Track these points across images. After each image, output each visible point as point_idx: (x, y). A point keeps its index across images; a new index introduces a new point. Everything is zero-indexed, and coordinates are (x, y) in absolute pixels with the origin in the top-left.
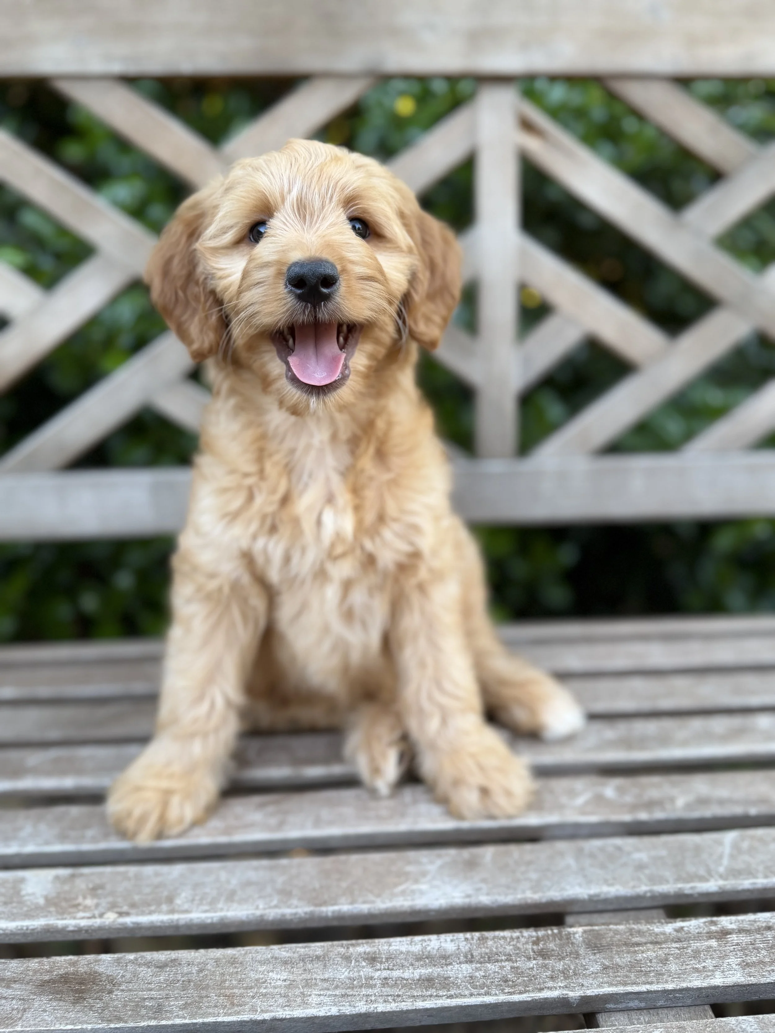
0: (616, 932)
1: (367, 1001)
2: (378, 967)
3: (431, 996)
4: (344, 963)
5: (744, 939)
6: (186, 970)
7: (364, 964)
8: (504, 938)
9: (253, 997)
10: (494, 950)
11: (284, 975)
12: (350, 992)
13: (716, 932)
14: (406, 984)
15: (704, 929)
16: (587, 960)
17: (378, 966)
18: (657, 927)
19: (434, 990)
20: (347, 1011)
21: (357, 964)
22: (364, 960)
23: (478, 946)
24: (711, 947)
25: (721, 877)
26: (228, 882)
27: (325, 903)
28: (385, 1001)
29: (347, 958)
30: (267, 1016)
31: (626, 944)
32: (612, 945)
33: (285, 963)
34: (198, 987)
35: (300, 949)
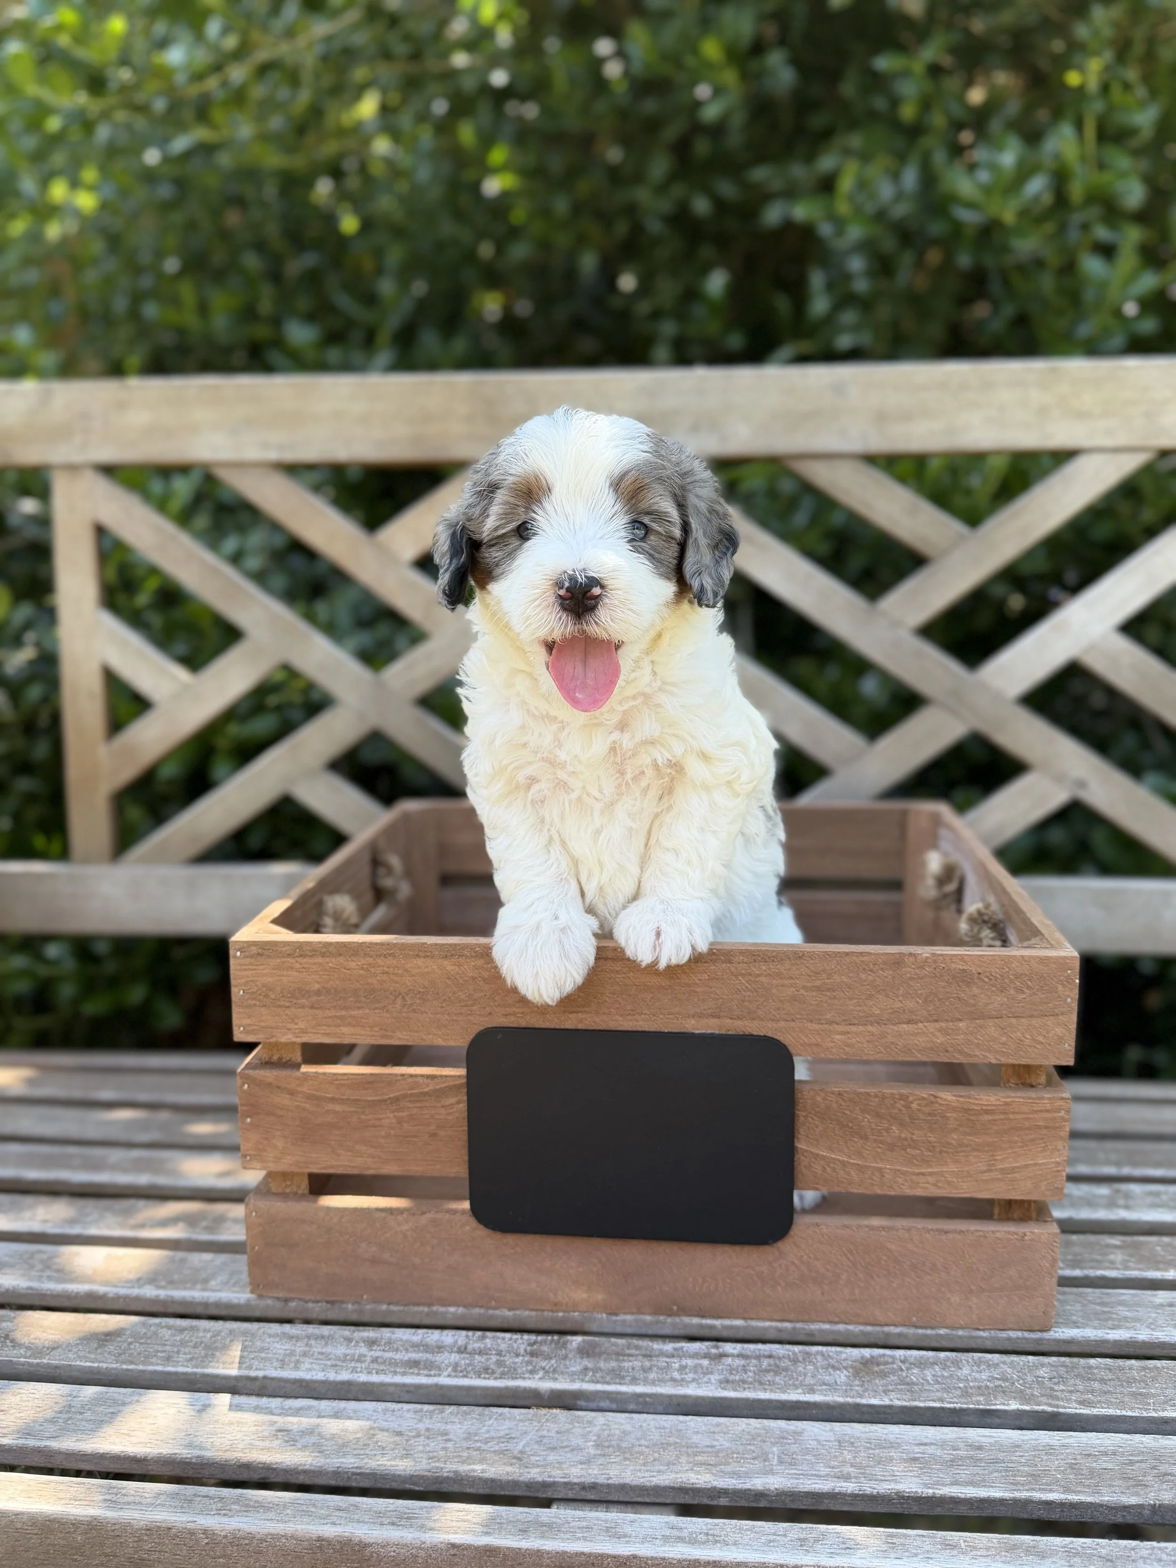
0: (614, 1346)
3: (413, 1374)
4: (345, 1343)
5: (739, 1362)
6: (201, 1334)
7: (363, 1345)
8: (503, 1338)
9: (253, 1359)
10: (489, 1346)
11: (287, 1346)
12: (339, 1363)
13: (715, 1354)
14: (393, 1363)
15: (704, 1351)
16: (573, 1362)
17: (375, 1348)
18: (659, 1345)
19: (417, 1370)
21: (356, 1344)
22: (364, 1342)
24: (701, 1365)
29: (349, 1340)
30: (260, 1374)
31: (618, 1354)
32: (604, 1353)
34: (207, 1347)
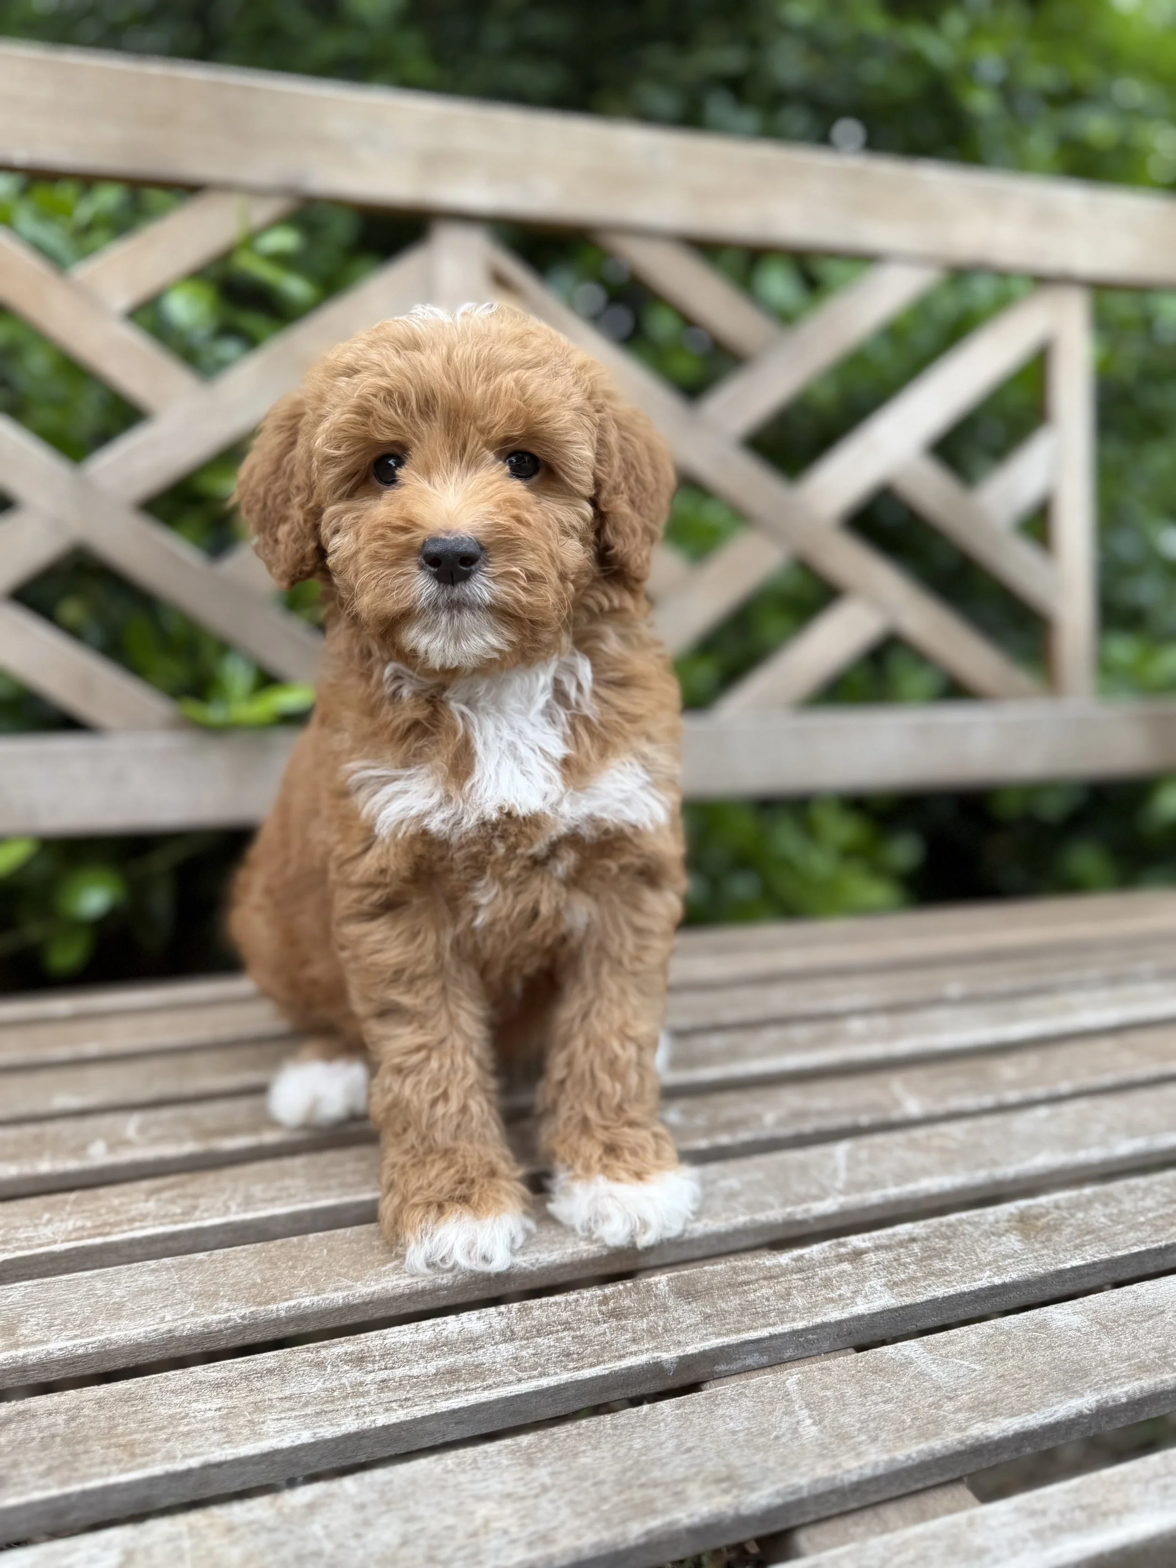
0: (714, 1274)
1: (357, 1415)
2: (369, 1369)
3: (458, 1391)
4: (314, 1371)
5: (885, 1256)
6: (44, 1422)
7: (347, 1368)
8: (556, 1303)
9: (167, 1440)
10: (544, 1320)
11: (217, 1403)
12: (328, 1407)
13: (848, 1254)
14: (416, 1382)
15: (830, 1253)
16: (680, 1312)
17: (370, 1367)
18: (768, 1260)
19: (462, 1384)
20: (327, 1434)
21: (336, 1369)
22: (346, 1362)
23: (521, 1319)
24: (844, 1272)
25: (841, 1192)
26: (109, 1294)
27: (274, 1299)
28: (387, 1410)
29: (320, 1365)
30: (194, 1463)
31: (729, 1285)
32: (712, 1288)
33: (218, 1386)
34: (67, 1442)
35: (241, 1364)
